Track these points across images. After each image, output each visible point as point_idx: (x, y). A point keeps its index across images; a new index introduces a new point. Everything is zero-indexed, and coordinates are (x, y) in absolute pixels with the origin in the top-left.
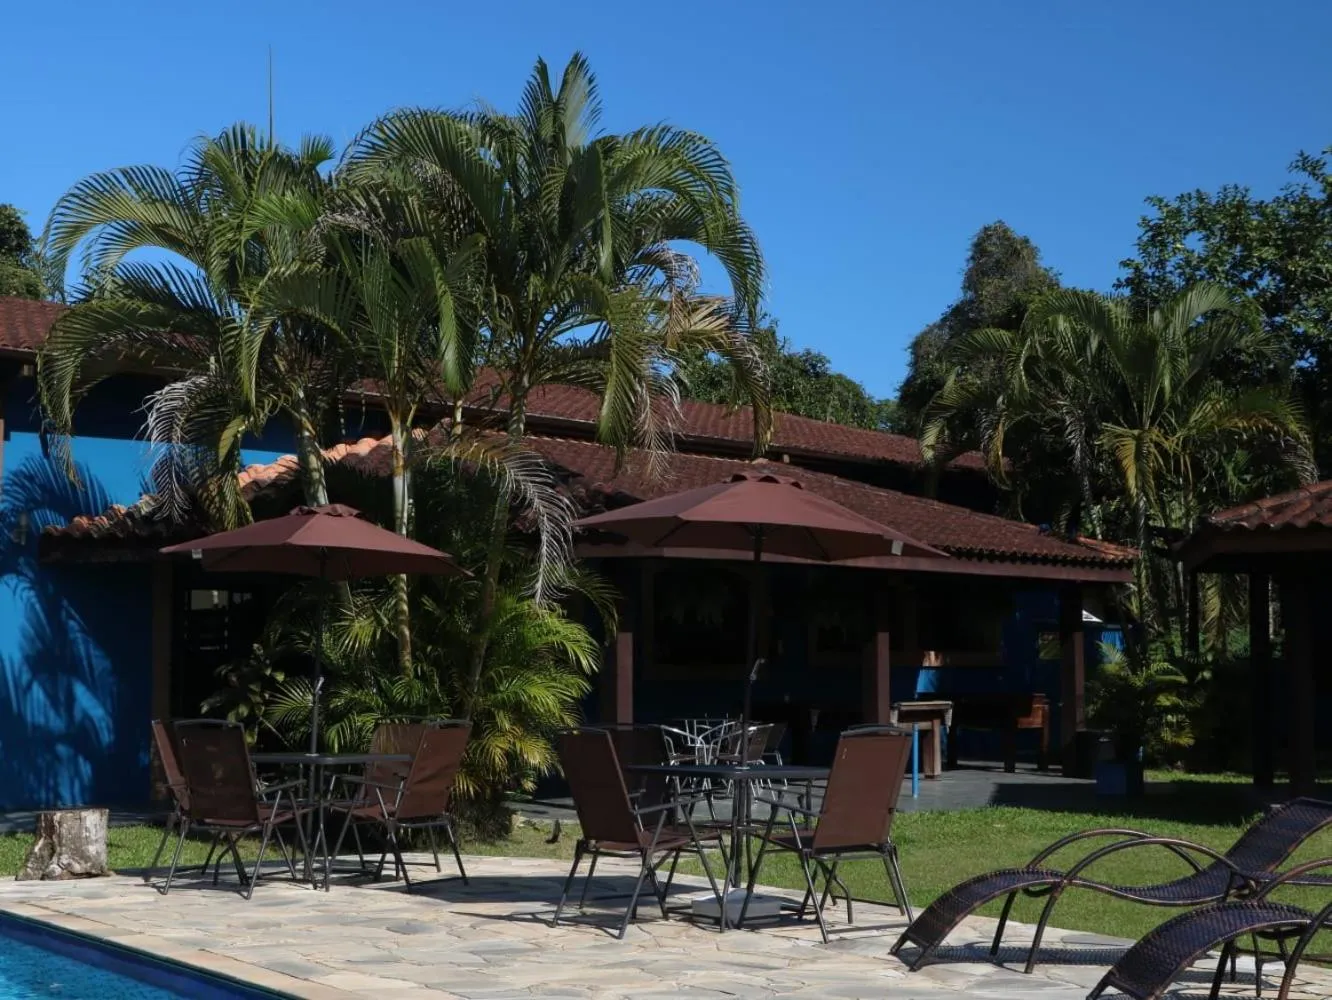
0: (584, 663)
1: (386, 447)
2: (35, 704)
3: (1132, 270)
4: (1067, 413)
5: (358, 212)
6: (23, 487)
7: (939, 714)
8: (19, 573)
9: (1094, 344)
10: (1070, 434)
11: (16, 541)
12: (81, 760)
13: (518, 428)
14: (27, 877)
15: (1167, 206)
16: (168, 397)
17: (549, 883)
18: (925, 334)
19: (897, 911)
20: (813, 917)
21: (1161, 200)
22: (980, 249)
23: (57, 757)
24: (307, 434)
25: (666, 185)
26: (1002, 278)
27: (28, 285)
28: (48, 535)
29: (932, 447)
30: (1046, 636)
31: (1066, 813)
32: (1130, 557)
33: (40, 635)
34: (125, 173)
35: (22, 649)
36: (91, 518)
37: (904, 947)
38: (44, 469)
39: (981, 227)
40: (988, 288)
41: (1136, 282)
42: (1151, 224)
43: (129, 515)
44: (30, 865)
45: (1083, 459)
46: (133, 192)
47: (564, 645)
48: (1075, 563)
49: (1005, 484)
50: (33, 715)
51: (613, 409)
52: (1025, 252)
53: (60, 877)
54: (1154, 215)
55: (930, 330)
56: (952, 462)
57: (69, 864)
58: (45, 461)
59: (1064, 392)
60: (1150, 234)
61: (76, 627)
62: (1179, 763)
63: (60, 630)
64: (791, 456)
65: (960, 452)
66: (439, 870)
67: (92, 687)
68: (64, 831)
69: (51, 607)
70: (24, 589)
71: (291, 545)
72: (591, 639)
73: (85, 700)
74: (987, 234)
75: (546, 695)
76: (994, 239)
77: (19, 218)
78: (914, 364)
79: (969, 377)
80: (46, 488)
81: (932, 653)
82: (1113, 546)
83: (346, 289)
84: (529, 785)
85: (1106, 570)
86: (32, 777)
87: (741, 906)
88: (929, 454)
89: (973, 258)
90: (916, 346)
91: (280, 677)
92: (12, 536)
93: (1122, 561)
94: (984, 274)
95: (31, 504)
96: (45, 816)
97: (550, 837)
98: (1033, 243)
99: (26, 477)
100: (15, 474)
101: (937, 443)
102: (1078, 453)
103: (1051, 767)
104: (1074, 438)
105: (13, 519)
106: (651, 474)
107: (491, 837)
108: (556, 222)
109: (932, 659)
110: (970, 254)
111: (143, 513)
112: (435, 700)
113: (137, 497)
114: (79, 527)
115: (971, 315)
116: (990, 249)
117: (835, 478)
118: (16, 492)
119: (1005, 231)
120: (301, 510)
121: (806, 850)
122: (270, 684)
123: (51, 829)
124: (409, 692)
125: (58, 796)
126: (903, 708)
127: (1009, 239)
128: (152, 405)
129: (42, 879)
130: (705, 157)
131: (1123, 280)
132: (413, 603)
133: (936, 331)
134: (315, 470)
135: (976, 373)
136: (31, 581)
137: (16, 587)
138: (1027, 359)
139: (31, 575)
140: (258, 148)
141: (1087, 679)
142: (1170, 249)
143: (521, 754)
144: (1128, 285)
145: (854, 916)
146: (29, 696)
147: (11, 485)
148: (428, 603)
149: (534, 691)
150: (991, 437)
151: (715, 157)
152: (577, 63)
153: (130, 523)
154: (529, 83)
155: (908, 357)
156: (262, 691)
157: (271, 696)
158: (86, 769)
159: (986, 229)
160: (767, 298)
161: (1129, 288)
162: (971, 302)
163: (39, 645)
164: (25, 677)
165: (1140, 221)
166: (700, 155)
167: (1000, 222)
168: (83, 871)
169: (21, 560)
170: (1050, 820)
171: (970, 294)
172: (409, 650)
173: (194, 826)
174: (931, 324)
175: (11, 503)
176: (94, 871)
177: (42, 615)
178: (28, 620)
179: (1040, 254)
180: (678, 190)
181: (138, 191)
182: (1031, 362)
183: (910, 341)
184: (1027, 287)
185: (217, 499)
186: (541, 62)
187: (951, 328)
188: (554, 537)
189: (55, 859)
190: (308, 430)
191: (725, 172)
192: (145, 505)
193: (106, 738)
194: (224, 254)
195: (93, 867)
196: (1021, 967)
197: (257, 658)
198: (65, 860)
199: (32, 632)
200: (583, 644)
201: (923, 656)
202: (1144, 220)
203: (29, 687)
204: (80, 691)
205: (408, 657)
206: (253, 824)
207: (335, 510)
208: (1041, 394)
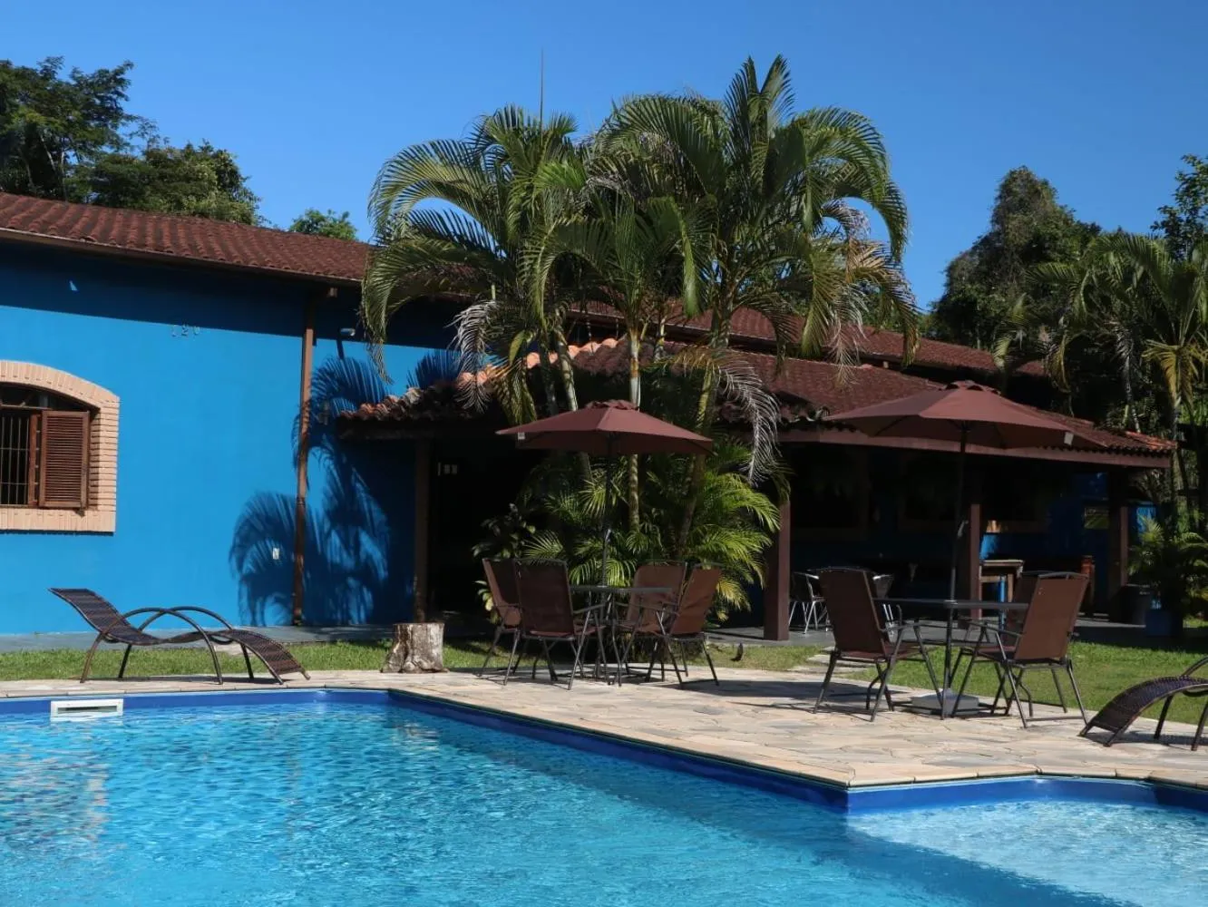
0: (769, 522)
1: (587, 353)
2: (333, 550)
3: (1168, 215)
4: (1118, 332)
5: (611, 176)
6: (326, 381)
7: (1012, 570)
8: (323, 447)
9: (1139, 274)
10: (1120, 348)
11: (320, 422)
12: (365, 590)
13: (724, 342)
14: (390, 670)
15: (1199, 163)
16: (471, 316)
17: (779, 686)
18: (959, 259)
19: (1061, 709)
20: (1002, 712)
21: (1194, 159)
22: (1006, 190)
23: (348, 587)
24: (562, 344)
25: (842, 155)
26: (1025, 214)
27: (243, 215)
28: (343, 417)
29: (1003, 357)
30: (1090, 510)
31: (1131, 649)
32: (1169, 448)
33: (337, 495)
34: (433, 145)
35: (324, 505)
36: (374, 405)
37: (1091, 731)
38: (341, 368)
39: (1009, 172)
40: (1014, 223)
41: (1172, 226)
42: (1187, 177)
43: (401, 403)
44: (391, 662)
45: (1131, 369)
46: (438, 159)
47: (755, 511)
48: (1125, 452)
49: (1065, 388)
50: (332, 556)
51: (813, 331)
52: (1044, 193)
53: (414, 672)
54: (1190, 170)
55: (963, 257)
56: (1019, 370)
57: (420, 662)
58: (341, 361)
59: (1112, 313)
60: (1185, 186)
61: (362, 489)
62: (1200, 614)
63: (351, 491)
64: (890, 363)
65: (1024, 362)
66: (687, 675)
67: (373, 535)
68: (415, 638)
69: (344, 471)
70: (326, 458)
71: (600, 431)
72: (772, 505)
73: (369, 546)
74: (1012, 177)
75: (740, 546)
76: (1019, 181)
77: (231, 161)
78: (949, 285)
79: (996, 296)
80: (342, 382)
81: (994, 522)
82: (1154, 439)
83: (605, 239)
84: (722, 616)
85: (1150, 458)
86: (331, 602)
87: (954, 701)
88: (1000, 363)
89: (1000, 197)
90: (951, 269)
91: (532, 530)
92: (317, 417)
93: (1162, 451)
94: (1009, 210)
95: (332, 394)
96: (401, 627)
97: (734, 657)
98: (1052, 184)
99: (328, 374)
100: (320, 371)
101: (1008, 354)
102: (1127, 364)
103: (1095, 614)
104: (1124, 351)
105: (318, 405)
106: (840, 380)
107: (691, 654)
108: (761, 185)
109: (993, 527)
110: (998, 193)
111: (412, 402)
112: (657, 549)
113: (406, 389)
114: (366, 412)
115: (997, 244)
116: (1014, 189)
117: (927, 381)
118: (320, 384)
119: (1028, 175)
120: (596, 405)
121: (1009, 660)
122: (525, 534)
123: (405, 636)
124: (637, 544)
125: (350, 617)
126: (986, 565)
127: (1031, 181)
128: (460, 321)
129: (400, 672)
130: (865, 131)
131: (1159, 222)
132: (641, 475)
133: (968, 257)
134: (566, 372)
135: (1002, 292)
136: (331, 452)
137: (320, 458)
138: (1086, 287)
139: (331, 448)
140: (526, 124)
141: (1129, 545)
142: (1202, 198)
143: (721, 593)
144: (1163, 228)
145: (1034, 713)
146: (329, 541)
147: (317, 379)
148: (652, 477)
149: (731, 544)
150: (1054, 351)
151: (871, 131)
152: (779, 64)
153: (403, 410)
154: (737, 75)
155: (944, 279)
156: (519, 541)
157: (526, 543)
158: (368, 596)
159: (1012, 173)
160: (909, 242)
161: (1164, 229)
162: (998, 234)
163: (336, 502)
164: (327, 526)
165: (1178, 176)
166: (861, 130)
167: (1024, 167)
168: (429, 668)
169: (324, 437)
170: (1119, 653)
171: (997, 227)
172: (637, 511)
173: (524, 636)
174: (964, 251)
175: (317, 392)
176: (436, 668)
177: (338, 479)
178: (329, 483)
179: (1057, 195)
180: (850, 159)
181: (441, 159)
182: (1089, 289)
183: (946, 265)
184: (1046, 220)
185: (508, 393)
186: (750, 61)
187: (980, 255)
188: (763, 426)
189: (409, 658)
190: (562, 341)
191: (879, 144)
192: (412, 395)
193: (382, 573)
194: (518, 208)
195: (435, 665)
196: (1189, 747)
197: (513, 515)
198: (417, 659)
199: (331, 493)
200: (767, 509)
201: (987, 525)
202: (1181, 174)
203: (329, 534)
204: (365, 539)
205: (637, 516)
206: (570, 635)
207: (621, 404)
208: (1095, 316)
